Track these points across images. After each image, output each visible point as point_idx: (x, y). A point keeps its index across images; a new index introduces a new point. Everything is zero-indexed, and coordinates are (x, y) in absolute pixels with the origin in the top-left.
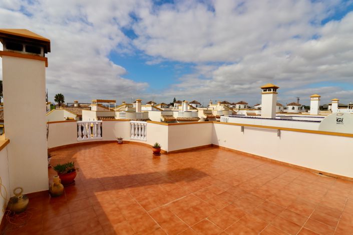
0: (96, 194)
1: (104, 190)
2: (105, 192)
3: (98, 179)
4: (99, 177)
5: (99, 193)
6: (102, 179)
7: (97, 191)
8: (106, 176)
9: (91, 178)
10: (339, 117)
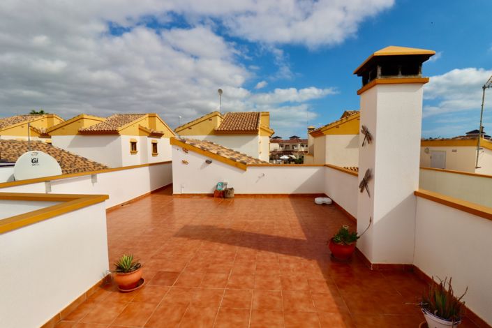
0: (305, 239)
1: (296, 240)
2: (296, 238)
3: (301, 256)
4: (299, 258)
5: (302, 238)
6: (295, 254)
7: (304, 241)
8: (288, 258)
9: (310, 260)
10: (34, 157)
